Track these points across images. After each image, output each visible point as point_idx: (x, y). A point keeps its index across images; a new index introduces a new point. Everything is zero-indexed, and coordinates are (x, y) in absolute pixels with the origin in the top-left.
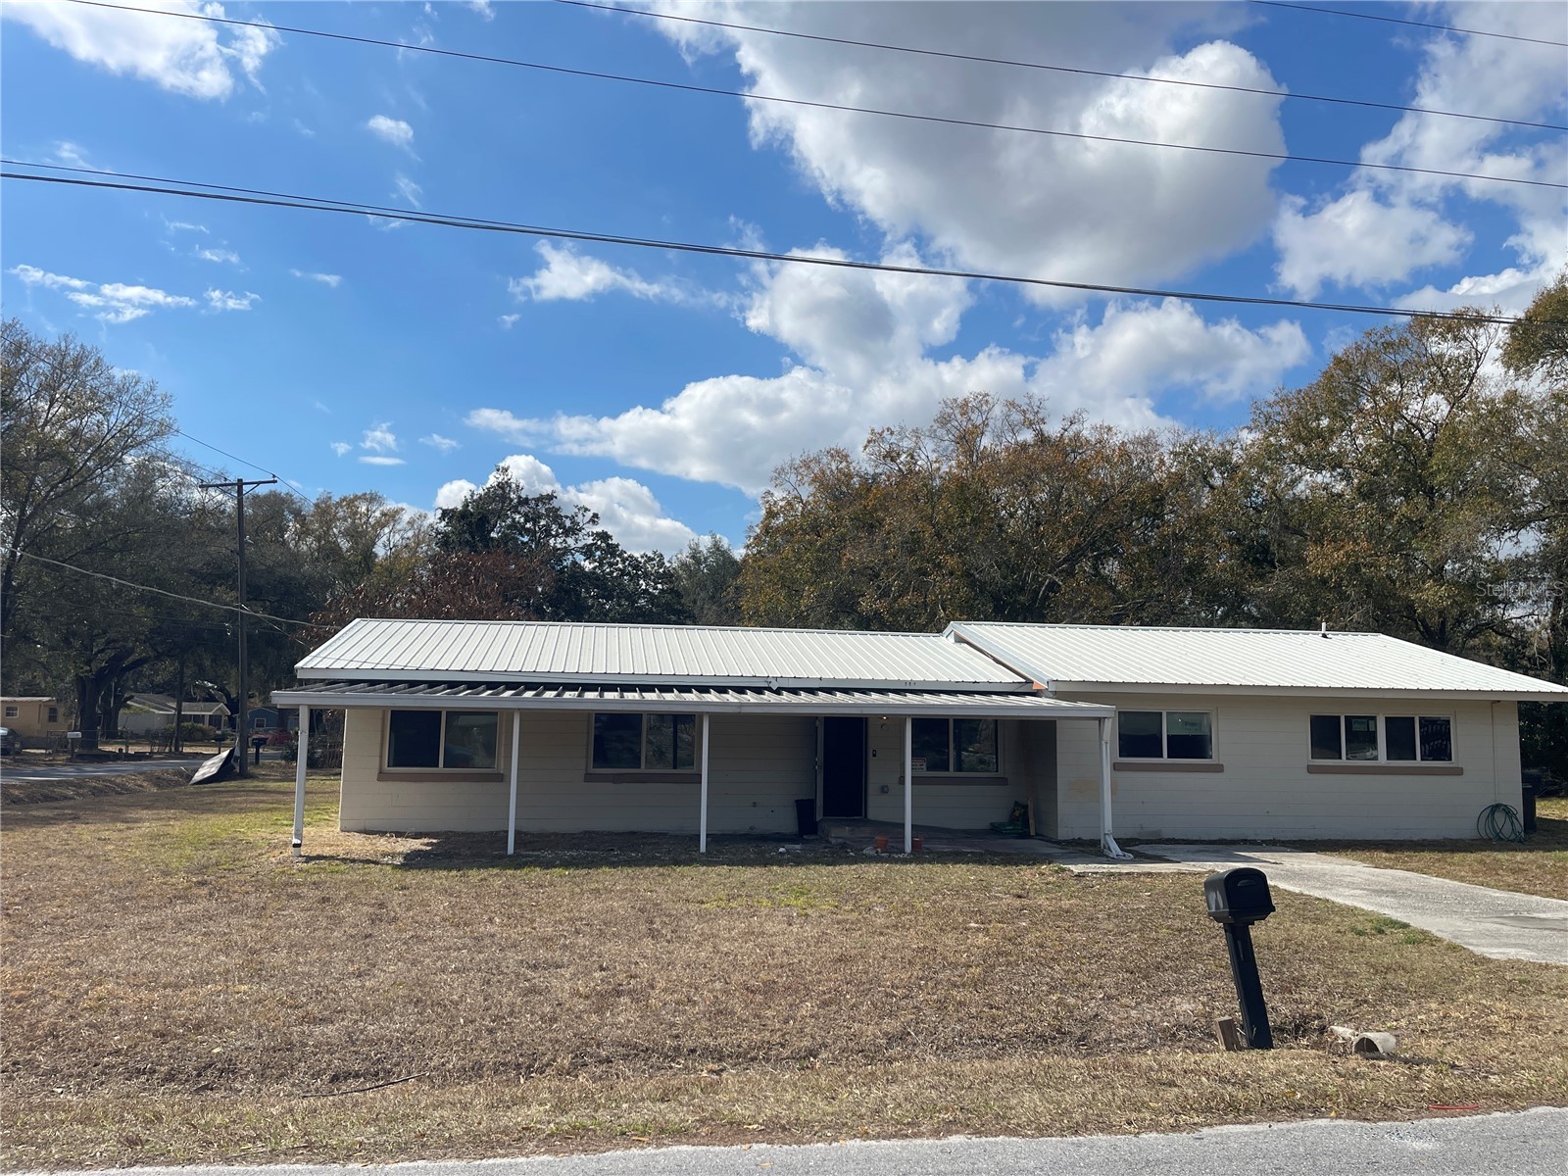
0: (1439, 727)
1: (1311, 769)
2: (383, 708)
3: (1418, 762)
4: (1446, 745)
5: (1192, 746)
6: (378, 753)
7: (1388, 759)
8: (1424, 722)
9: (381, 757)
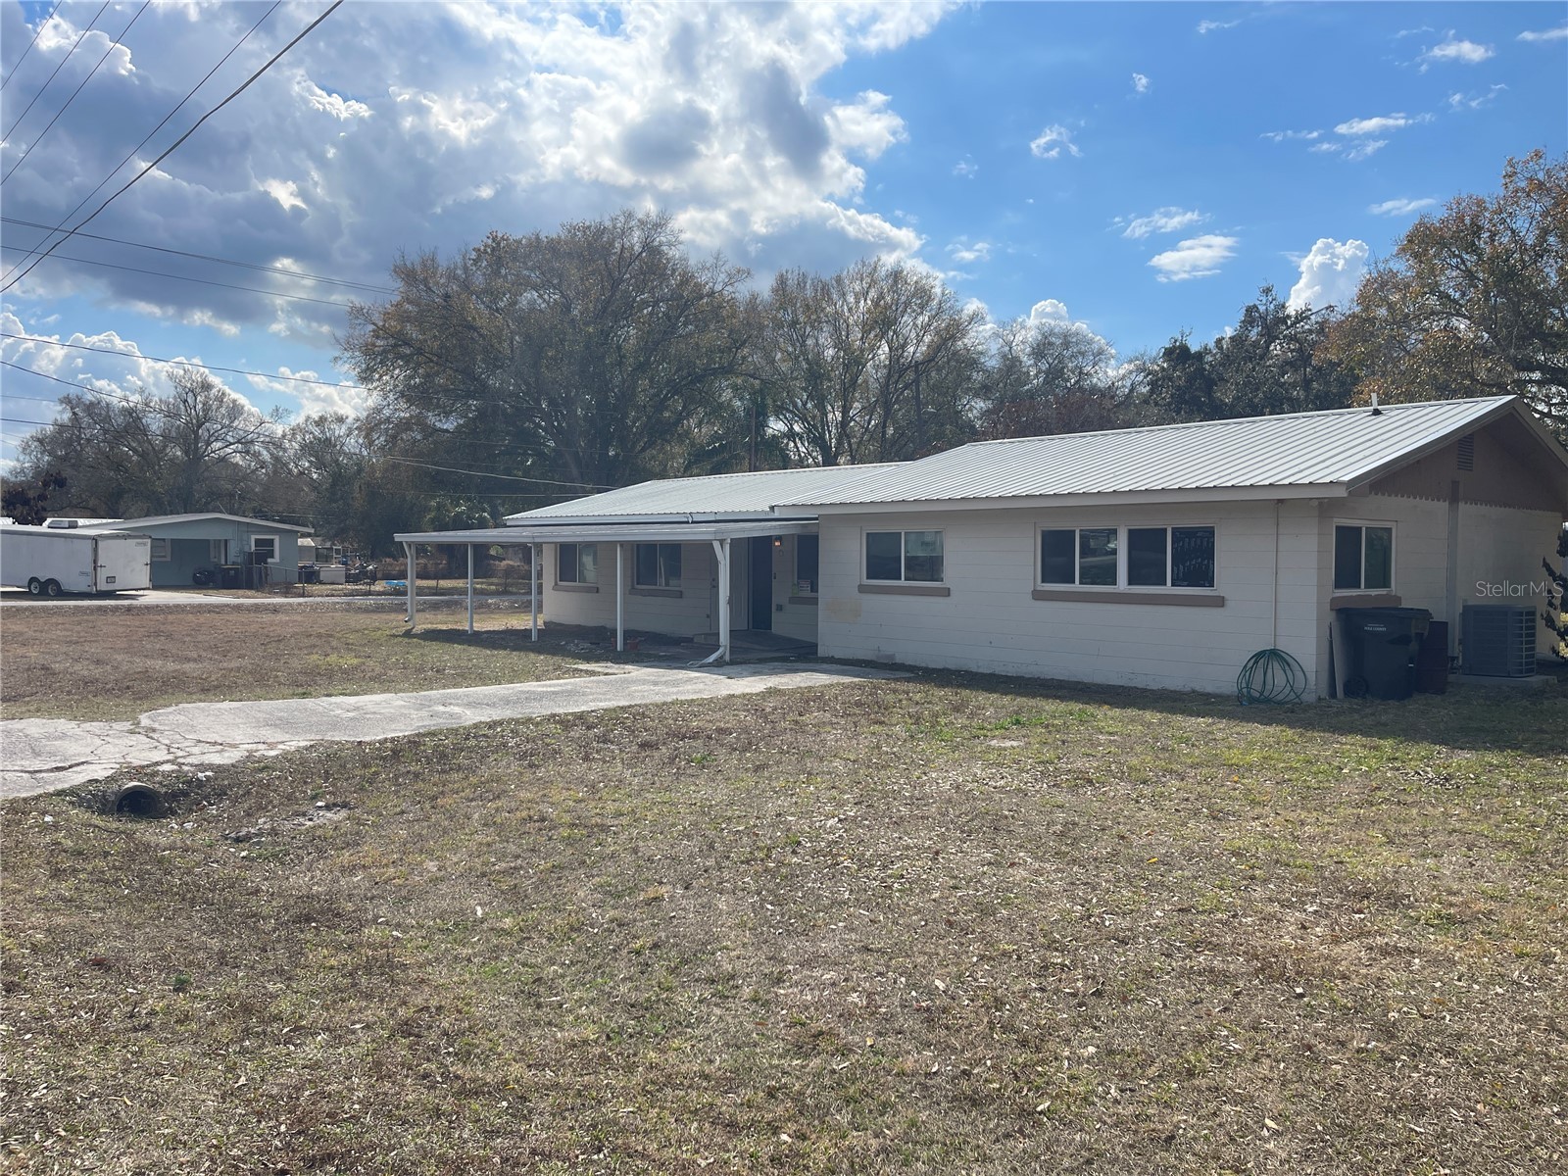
0: (1199, 542)
1: (1038, 595)
2: (556, 543)
3: (1168, 589)
4: (1207, 566)
5: (928, 567)
6: (553, 572)
7: (1130, 584)
8: (1180, 534)
9: (556, 574)
